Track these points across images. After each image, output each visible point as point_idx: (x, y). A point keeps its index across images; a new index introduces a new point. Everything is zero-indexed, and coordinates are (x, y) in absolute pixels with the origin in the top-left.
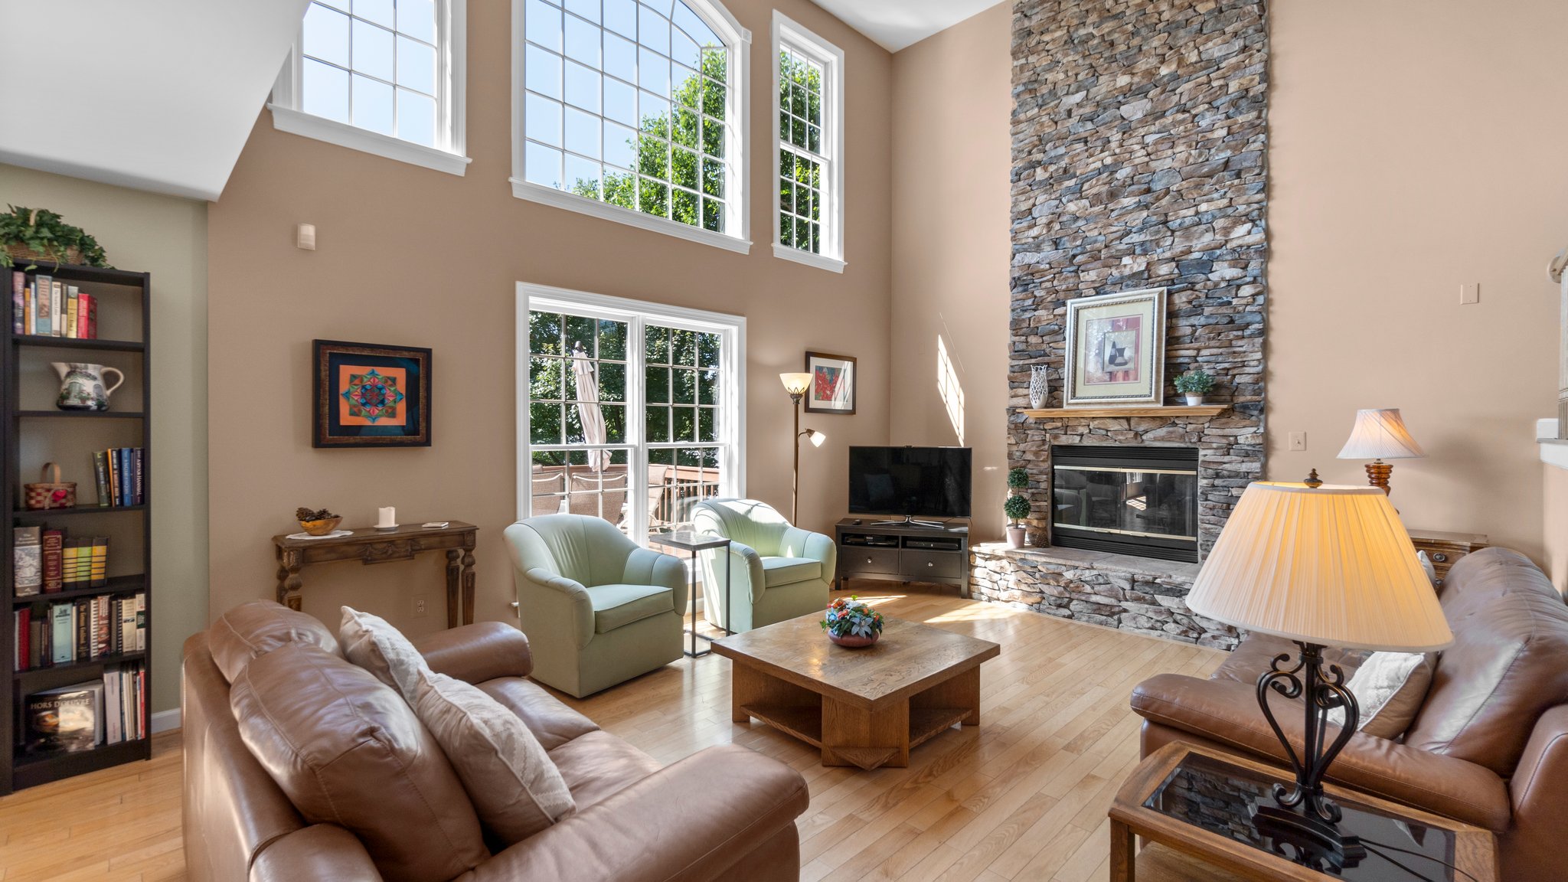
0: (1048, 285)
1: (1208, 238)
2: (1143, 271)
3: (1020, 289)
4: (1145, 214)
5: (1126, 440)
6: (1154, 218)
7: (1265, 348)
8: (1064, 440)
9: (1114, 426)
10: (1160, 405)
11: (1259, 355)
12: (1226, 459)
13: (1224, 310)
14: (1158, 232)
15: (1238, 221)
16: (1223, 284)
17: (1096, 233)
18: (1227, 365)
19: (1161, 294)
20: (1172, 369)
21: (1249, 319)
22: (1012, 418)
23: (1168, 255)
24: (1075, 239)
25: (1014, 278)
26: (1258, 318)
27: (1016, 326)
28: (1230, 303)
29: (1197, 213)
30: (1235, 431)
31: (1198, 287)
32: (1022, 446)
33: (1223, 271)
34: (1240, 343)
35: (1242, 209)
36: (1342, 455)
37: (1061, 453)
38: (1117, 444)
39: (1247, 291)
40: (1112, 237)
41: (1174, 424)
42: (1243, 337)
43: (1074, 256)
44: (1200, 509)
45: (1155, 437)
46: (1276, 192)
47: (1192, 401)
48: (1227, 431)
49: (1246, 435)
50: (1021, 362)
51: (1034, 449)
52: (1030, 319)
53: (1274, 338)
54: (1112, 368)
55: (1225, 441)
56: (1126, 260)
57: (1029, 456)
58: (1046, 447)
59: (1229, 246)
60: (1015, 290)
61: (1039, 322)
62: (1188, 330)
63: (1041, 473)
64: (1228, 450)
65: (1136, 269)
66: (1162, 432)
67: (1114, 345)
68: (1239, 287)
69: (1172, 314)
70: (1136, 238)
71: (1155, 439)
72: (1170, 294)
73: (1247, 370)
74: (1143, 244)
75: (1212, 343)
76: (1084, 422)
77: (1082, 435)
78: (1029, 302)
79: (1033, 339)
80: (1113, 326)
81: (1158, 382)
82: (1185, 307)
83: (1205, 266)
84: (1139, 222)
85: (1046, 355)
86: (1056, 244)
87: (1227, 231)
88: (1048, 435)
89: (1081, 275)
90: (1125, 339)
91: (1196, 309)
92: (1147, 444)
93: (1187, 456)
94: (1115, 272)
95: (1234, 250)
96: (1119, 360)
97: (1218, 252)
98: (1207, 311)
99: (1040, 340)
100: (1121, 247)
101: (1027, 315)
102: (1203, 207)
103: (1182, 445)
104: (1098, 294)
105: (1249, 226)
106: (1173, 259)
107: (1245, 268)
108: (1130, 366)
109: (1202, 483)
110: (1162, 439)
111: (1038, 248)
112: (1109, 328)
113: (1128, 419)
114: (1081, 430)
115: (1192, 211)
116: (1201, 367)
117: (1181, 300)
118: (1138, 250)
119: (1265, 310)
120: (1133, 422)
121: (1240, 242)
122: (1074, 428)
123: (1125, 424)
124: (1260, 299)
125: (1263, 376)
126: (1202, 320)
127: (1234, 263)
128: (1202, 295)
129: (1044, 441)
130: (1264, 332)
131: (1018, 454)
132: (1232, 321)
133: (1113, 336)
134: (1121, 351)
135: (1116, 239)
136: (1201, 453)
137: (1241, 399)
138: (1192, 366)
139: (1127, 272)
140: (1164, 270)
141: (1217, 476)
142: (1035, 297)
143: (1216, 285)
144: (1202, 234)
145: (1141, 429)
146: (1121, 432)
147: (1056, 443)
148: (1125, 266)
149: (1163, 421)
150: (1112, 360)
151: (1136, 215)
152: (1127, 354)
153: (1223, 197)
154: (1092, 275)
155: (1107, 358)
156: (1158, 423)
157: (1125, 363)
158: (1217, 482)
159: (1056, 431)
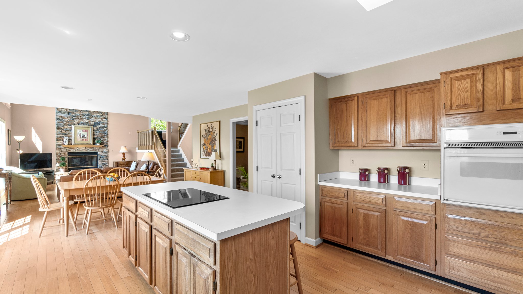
0: (67, 121)
1: (99, 119)
2: (88, 122)
3: (60, 120)
4: (88, 113)
5: (85, 151)
6: (90, 114)
7: (108, 137)
8: (71, 151)
9: (83, 148)
10: (93, 145)
11: (107, 138)
12: (103, 153)
13: (102, 131)
14: (91, 117)
15: (104, 118)
16: (102, 127)
17: (78, 114)
18: (102, 139)
19: (92, 127)
20: (94, 140)
21: (106, 133)
22: (57, 147)
23: (92, 121)
24: (73, 114)
25: (57, 118)
26: (107, 133)
27: (58, 128)
28: (103, 130)
29: (97, 115)
30: (104, 149)
31: (98, 127)
32: (60, 153)
33: (101, 125)
34: (104, 136)
35: (104, 116)
36: (120, 152)
37: (70, 153)
38: (83, 151)
39: (105, 129)
40: (81, 115)
41: (94, 148)
42: (105, 135)
43: (73, 117)
44: (98, 161)
45: (90, 150)
46: (109, 115)
47: (98, 144)
48: (103, 149)
49: (105, 150)
50: (60, 135)
51: (64, 153)
52: (62, 127)
53: (109, 136)
54: (83, 138)
55: (102, 151)
56: (84, 120)
57: (62, 154)
58: (67, 152)
59: (102, 121)
60: (58, 120)
61: (65, 128)
62: (96, 133)
63: (66, 157)
64: (103, 152)
65: (86, 122)
66: (92, 149)
67: (83, 134)
68: (104, 128)
69: (94, 130)
70: (87, 117)
71: (91, 151)
72: (93, 127)
73: (106, 140)
74: (88, 118)
75: (100, 136)
76: (76, 148)
77: (76, 150)
78: (62, 123)
79: (63, 131)
80: (83, 131)
81: (92, 141)
82: (95, 129)
83: (99, 124)
84: (87, 114)
85: (66, 135)
86: (69, 114)
87: (102, 119)
88: (67, 150)
89: (75, 121)
90: (85, 134)
91: (97, 130)
92: (89, 151)
93: (96, 153)
94: (82, 121)
95: (103, 122)
96: (84, 137)
97: (101, 122)
98: (99, 131)
99: (65, 132)
100: (83, 117)
101: (61, 126)
102: (98, 115)
103: (95, 151)
104: (78, 125)
105: (105, 119)
106: (93, 122)
107: (105, 125)
108: (87, 138)
109: (98, 157)
110: (92, 151)
111: (64, 113)
112: (82, 131)
113: (85, 147)
114: (75, 149)
115: (96, 115)
116: (98, 139)
117: (95, 128)
118: (87, 119)
119: (108, 132)
120: (86, 148)
121: (104, 121)
122: (74, 149)
123: (85, 148)
124: (107, 130)
125: (108, 141)
126: (99, 132)
127: (103, 124)
128: (98, 128)
129: (66, 151)
130: (107, 135)
131: (59, 154)
132: (103, 133)
133: (83, 133)
134: (84, 136)
135: (83, 116)
136: (98, 153)
137: (105, 144)
138: (97, 139)
139: (85, 122)
140: (92, 123)
141: (101, 156)
142: (63, 123)
143: (101, 127)
144: (98, 119)
145: (88, 149)
146: (84, 149)
147: (69, 152)
148: (84, 121)
149: (92, 147)
150: (83, 137)
151: (86, 113)
152: (86, 136)
153: (101, 114)
154: (77, 121)
155: (82, 136)
156: (91, 148)
157: (86, 138)
158: (101, 157)
159: (69, 149)
